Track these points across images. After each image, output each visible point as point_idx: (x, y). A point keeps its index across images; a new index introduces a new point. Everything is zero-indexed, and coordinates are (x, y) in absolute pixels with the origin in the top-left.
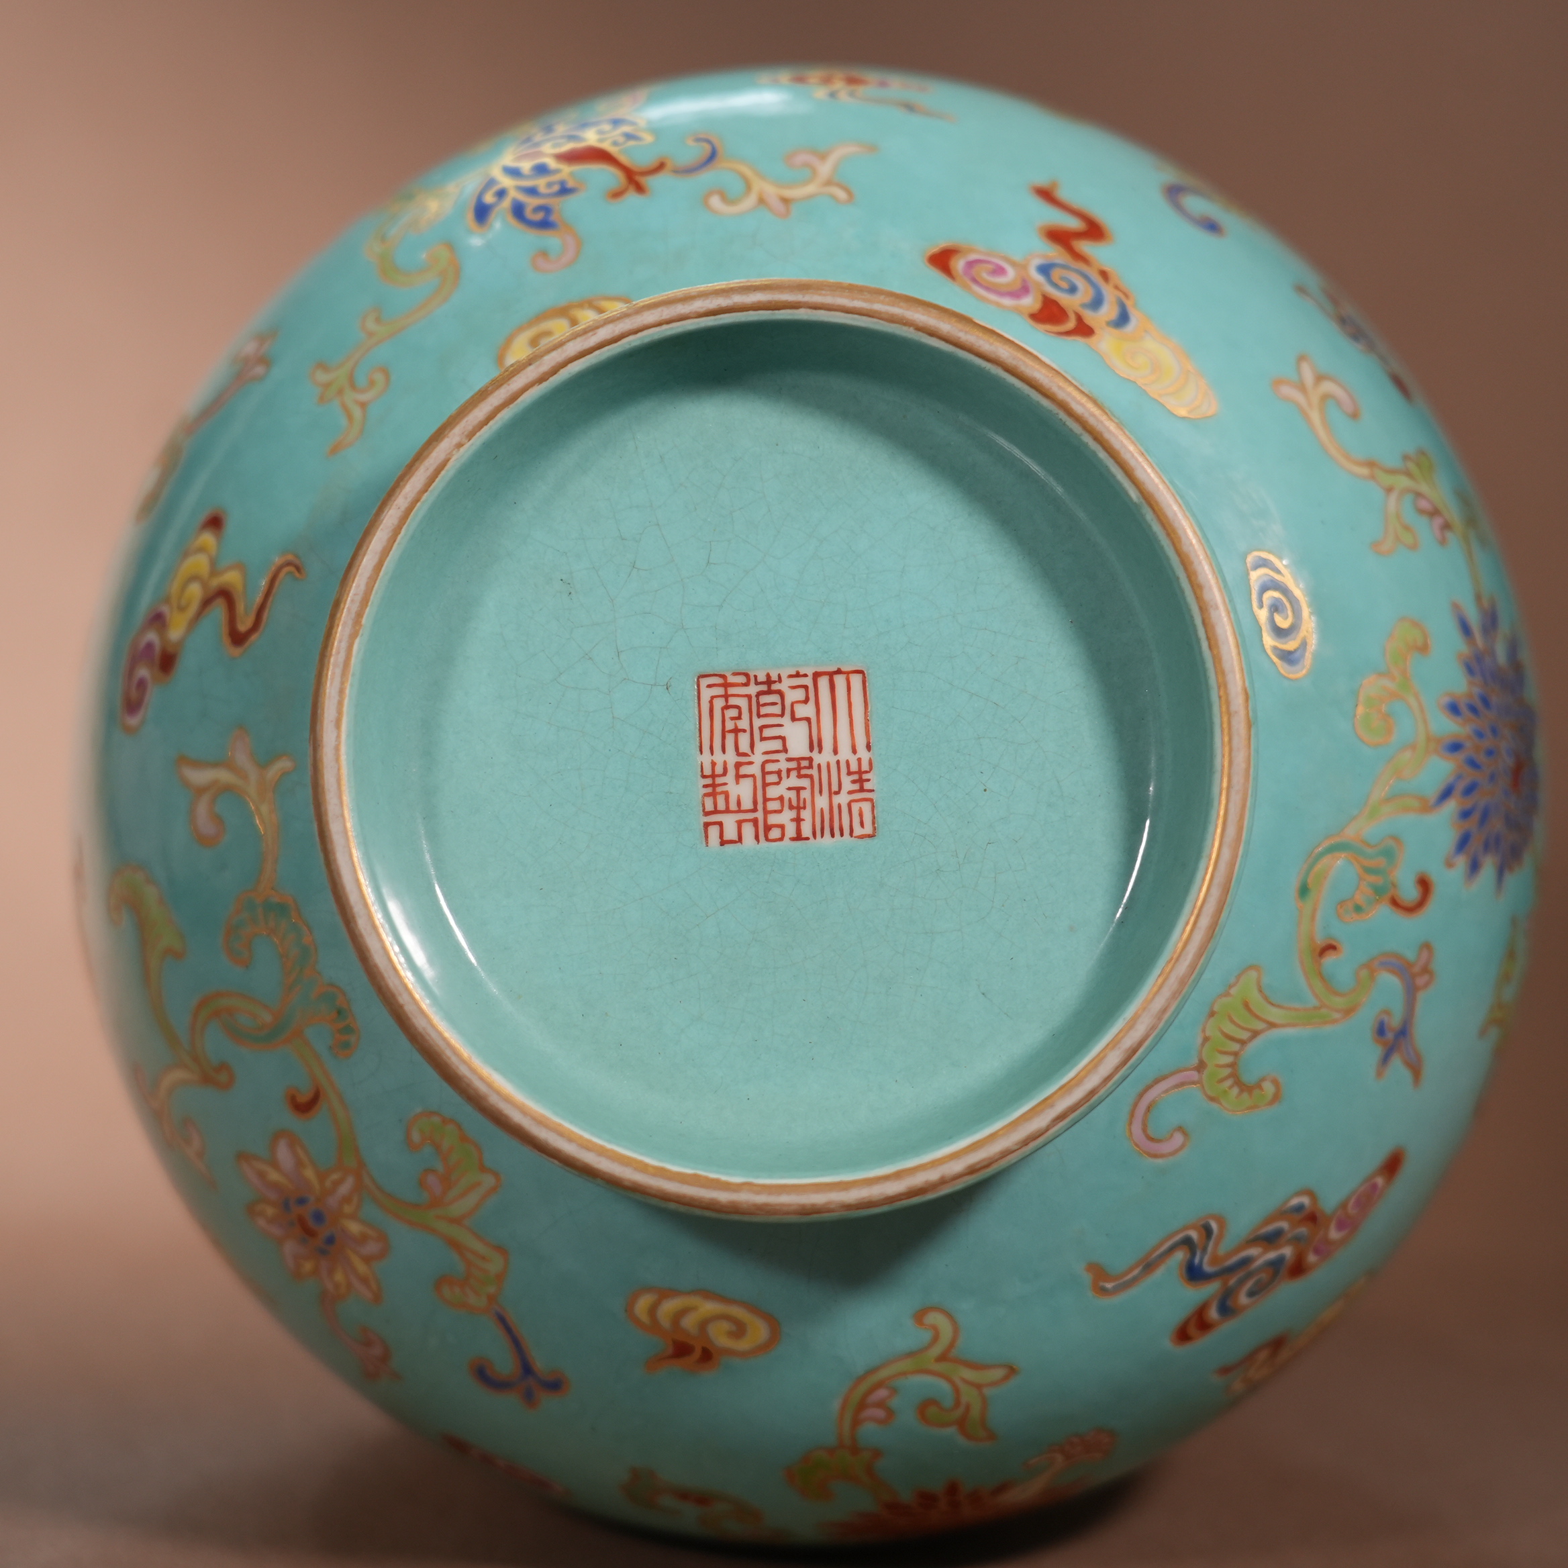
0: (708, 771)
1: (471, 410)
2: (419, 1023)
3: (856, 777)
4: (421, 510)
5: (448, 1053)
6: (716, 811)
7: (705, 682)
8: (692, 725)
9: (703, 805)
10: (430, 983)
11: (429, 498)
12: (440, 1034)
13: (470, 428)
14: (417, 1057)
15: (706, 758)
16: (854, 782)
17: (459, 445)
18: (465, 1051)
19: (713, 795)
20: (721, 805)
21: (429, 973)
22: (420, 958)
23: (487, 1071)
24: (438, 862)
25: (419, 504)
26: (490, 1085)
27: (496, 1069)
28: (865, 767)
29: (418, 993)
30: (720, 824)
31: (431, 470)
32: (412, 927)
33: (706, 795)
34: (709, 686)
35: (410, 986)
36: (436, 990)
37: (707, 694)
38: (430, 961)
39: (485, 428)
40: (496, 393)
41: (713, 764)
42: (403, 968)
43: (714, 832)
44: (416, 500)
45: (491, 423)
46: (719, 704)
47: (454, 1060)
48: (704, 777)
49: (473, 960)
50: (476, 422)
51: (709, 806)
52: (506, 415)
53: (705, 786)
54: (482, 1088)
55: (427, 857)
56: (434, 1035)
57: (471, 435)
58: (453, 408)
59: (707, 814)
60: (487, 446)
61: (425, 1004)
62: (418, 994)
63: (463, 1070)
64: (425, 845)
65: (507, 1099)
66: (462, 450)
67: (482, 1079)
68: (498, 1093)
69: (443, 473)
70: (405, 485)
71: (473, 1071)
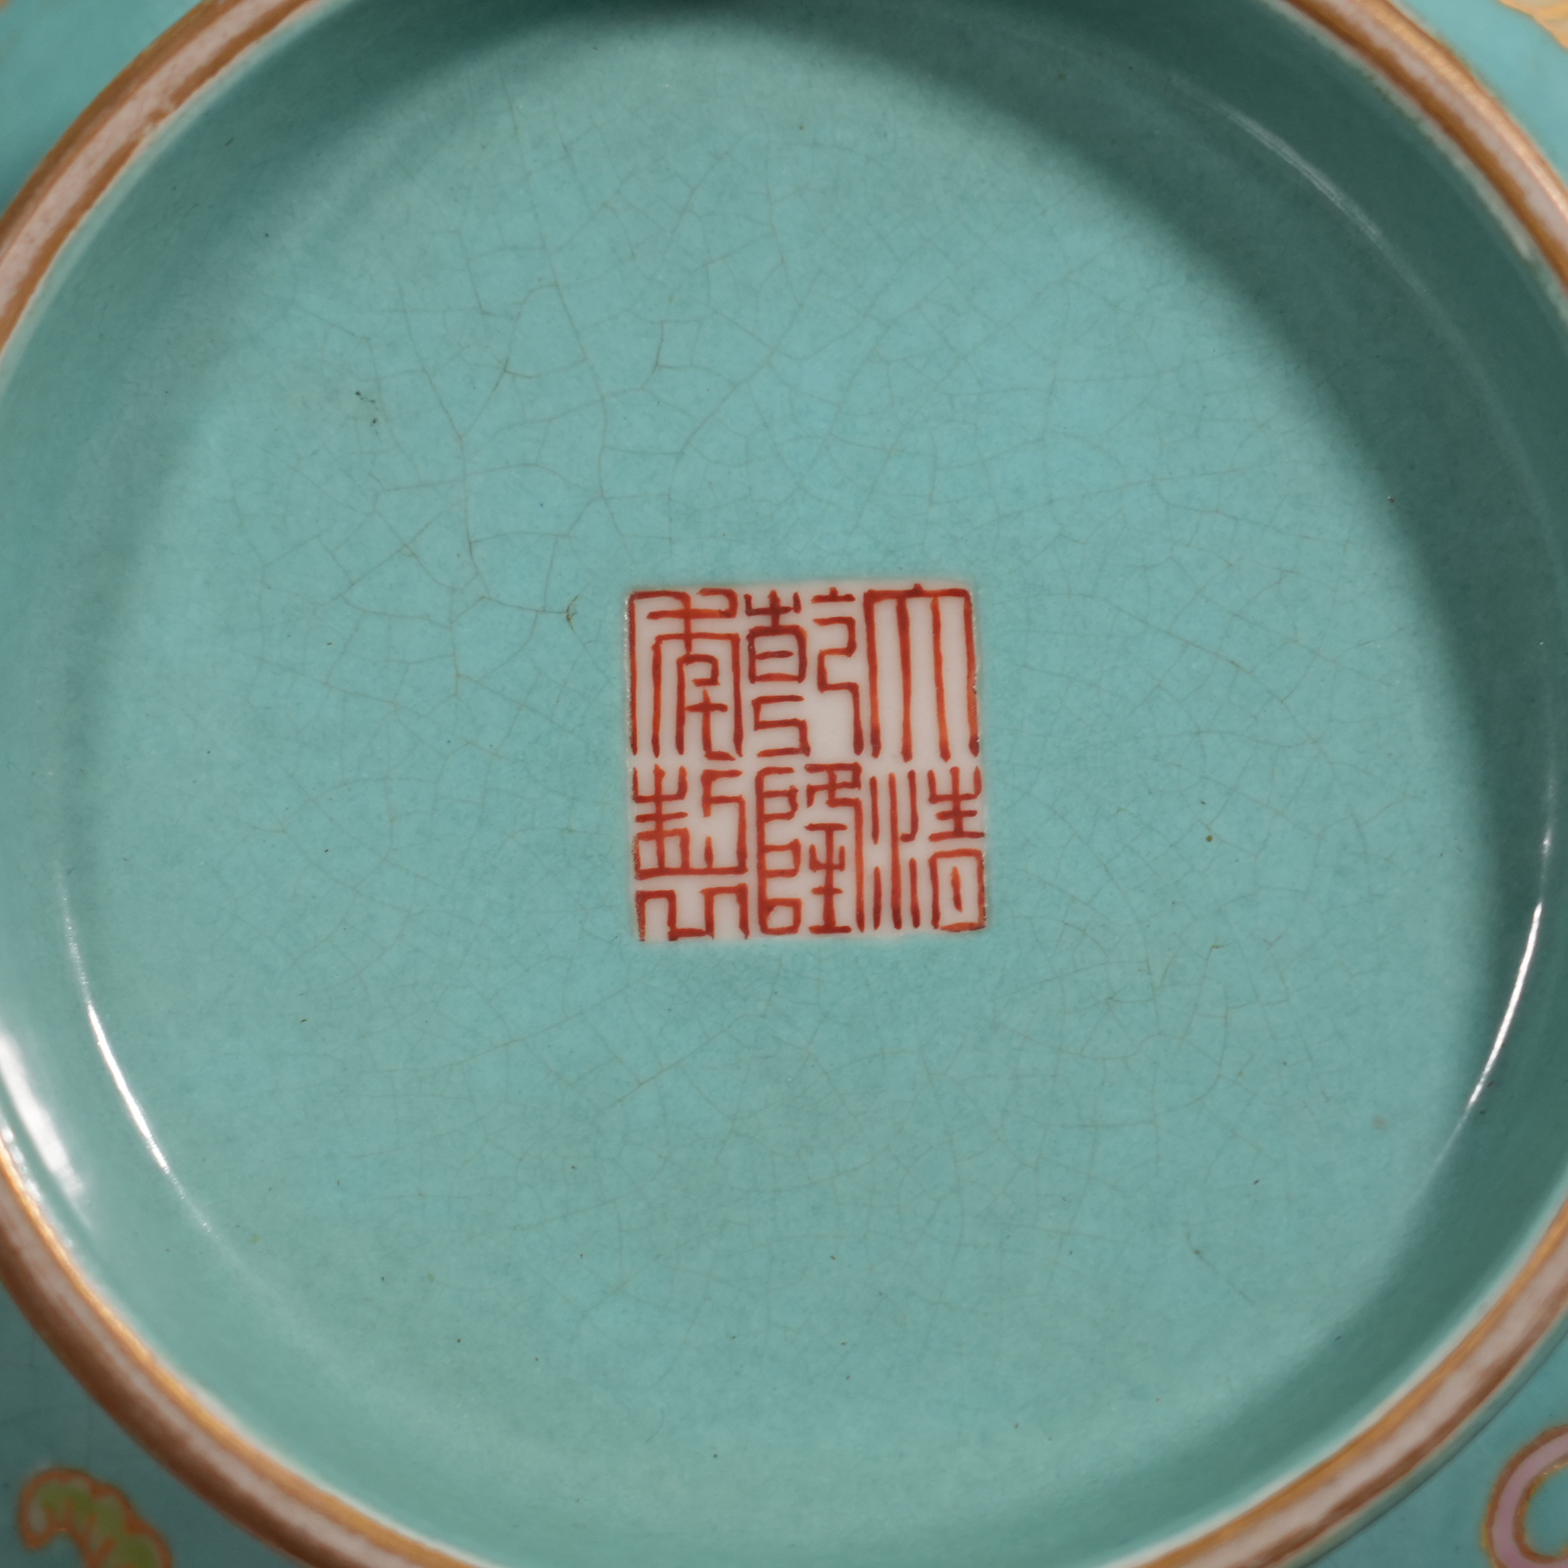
0: (647, 789)
1: (181, 46)
2: (51, 1286)
3: (947, 806)
4: (76, 244)
5: (109, 1348)
6: (661, 870)
7: (644, 607)
8: (617, 694)
9: (637, 858)
10: (75, 1206)
11: (92, 221)
12: (93, 1310)
13: (179, 80)
14: (46, 1358)
15: (644, 762)
16: (943, 816)
17: (157, 116)
18: (143, 1345)
19: (657, 836)
20: (673, 858)
21: (72, 1185)
22: (55, 1155)
23: (185, 1387)
24: (95, 961)
25: (72, 234)
26: (191, 1416)
27: (206, 1384)
28: (966, 786)
29: (50, 1226)
30: (670, 896)
31: (99, 163)
32: (41, 1092)
33: (642, 836)
34: (654, 616)
35: (35, 1211)
36: (86, 1221)
37: (648, 631)
38: (76, 1161)
39: (211, 83)
40: (234, 12)
41: (659, 774)
42: (21, 1176)
43: (656, 911)
44: (67, 225)
45: (223, 72)
46: (672, 652)
47: (120, 1364)
48: (639, 799)
49: (162, 1162)
50: (191, 69)
51: (649, 859)
52: (253, 56)
53: (641, 819)
54: (176, 1421)
55: (74, 949)
56: (80, 1312)
57: (180, 95)
58: (146, 40)
59: (643, 874)
60: (213, 118)
61: (64, 1248)
62: (50, 1229)
63: (138, 1384)
64: (69, 926)
65: (227, 1445)
66: (163, 125)
67: (175, 1401)
68: (208, 1431)
69: (123, 171)
70: (45, 194)
71: (158, 1385)
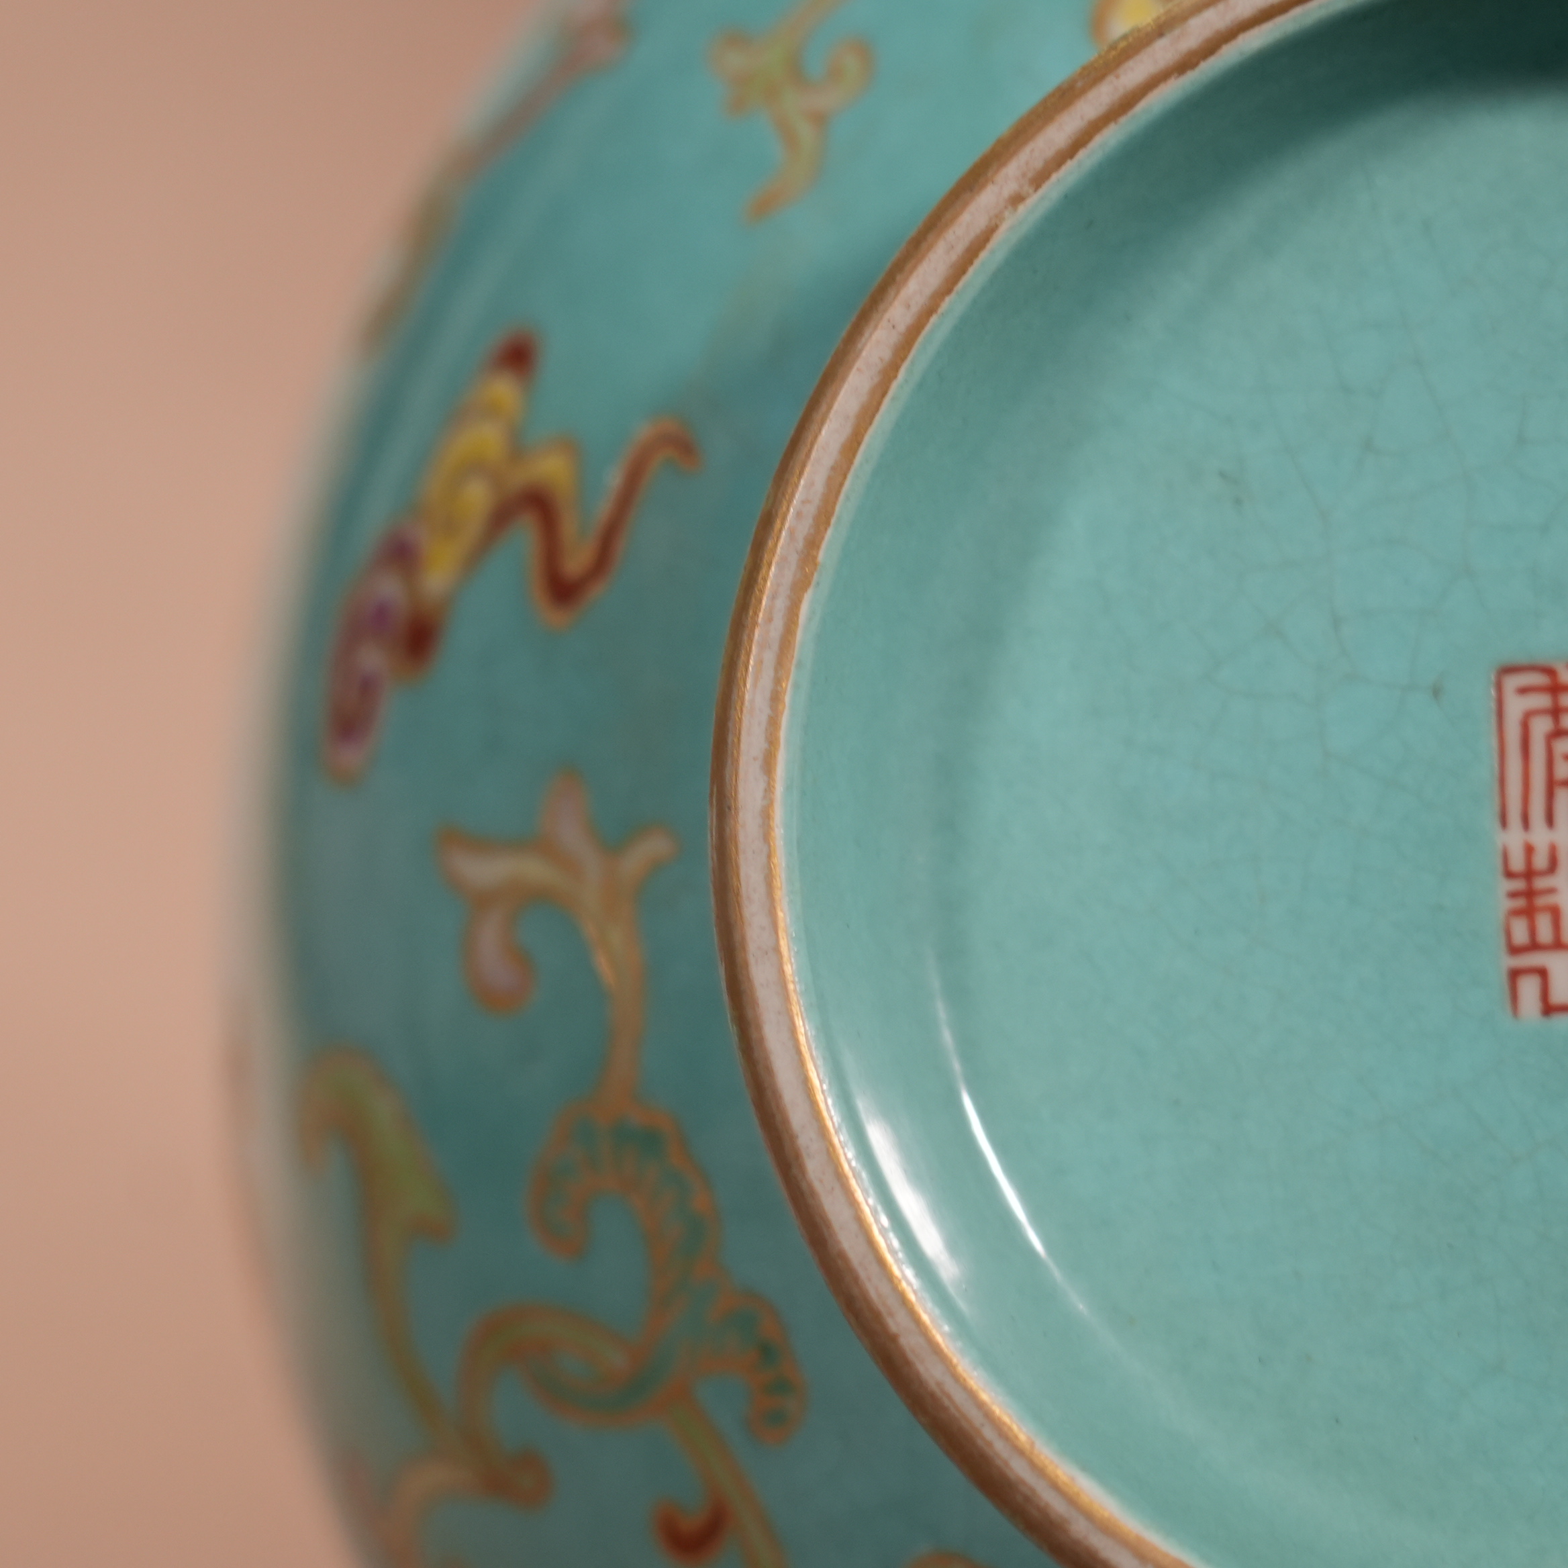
0: (1518, 864)
1: (1040, 129)
2: (930, 1372)
4: (939, 329)
5: (988, 1433)
6: (1534, 946)
7: (1512, 683)
8: (1486, 771)
9: (1508, 934)
10: (951, 1290)
11: (954, 306)
12: (972, 1395)
13: (1038, 164)
14: (925, 1442)
15: (1514, 839)
17: (1017, 199)
18: (1022, 1431)
19: (1529, 913)
20: (1545, 932)
21: (948, 1268)
22: (931, 1240)
23: (1065, 1471)
24: (968, 1046)
25: (934, 319)
26: (1072, 1501)
27: (1085, 1467)
29: (925, 1312)
30: (1543, 973)
31: (960, 248)
32: (916, 1178)
33: (1516, 913)
34: (1523, 691)
35: (912, 1297)
36: (962, 1305)
37: (1516, 707)
38: (952, 1246)
39: (1070, 165)
40: (1092, 95)
41: (1529, 850)
42: (897, 1261)
43: (1529, 988)
44: (929, 311)
45: (1082, 154)
46: (1541, 727)
47: (1000, 1448)
48: (1509, 874)
50: (1050, 153)
51: (1520, 934)
52: (1111, 137)
53: (1513, 895)
54: (1058, 1506)
55: (947, 1037)
56: (958, 1397)
57: (1039, 179)
58: (1003, 125)
59: (1514, 950)
60: (1073, 200)
61: (941, 1333)
62: (927, 1313)
63: (1018, 1469)
64: (941, 1011)
65: (1108, 1529)
66: (1022, 208)
67: (1055, 1486)
68: (1089, 1516)
69: (983, 255)
70: (906, 280)
71: (1039, 1470)
